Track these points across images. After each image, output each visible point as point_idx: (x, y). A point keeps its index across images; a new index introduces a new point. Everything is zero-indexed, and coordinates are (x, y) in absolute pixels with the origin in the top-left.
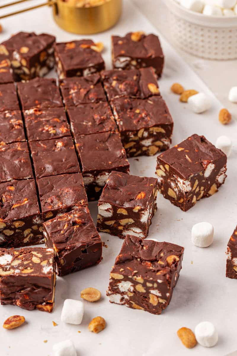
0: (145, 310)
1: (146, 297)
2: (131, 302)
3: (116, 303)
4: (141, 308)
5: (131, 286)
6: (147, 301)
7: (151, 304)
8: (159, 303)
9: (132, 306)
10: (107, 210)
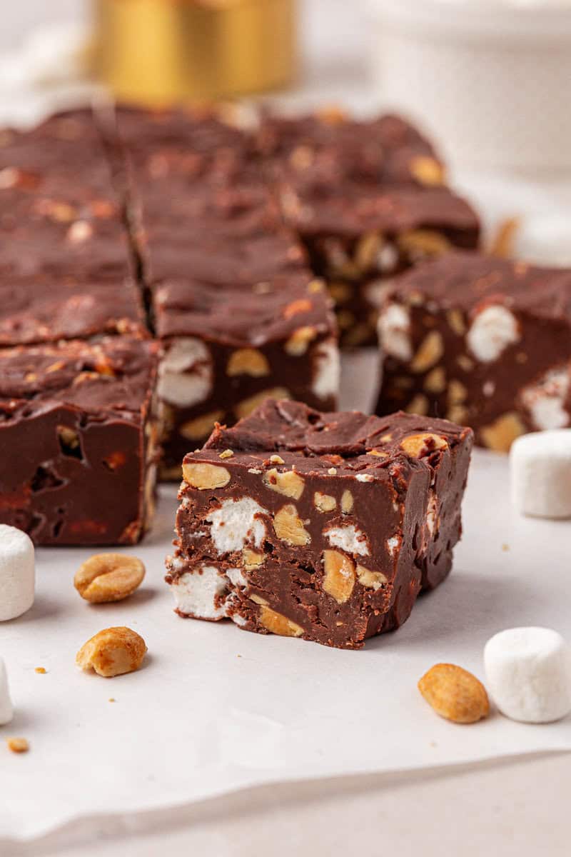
0: (306, 637)
1: (311, 571)
2: (254, 598)
3: (201, 619)
4: (292, 625)
5: (257, 516)
6: (312, 586)
7: (327, 596)
8: (359, 587)
9: (260, 619)
10: (191, 371)
